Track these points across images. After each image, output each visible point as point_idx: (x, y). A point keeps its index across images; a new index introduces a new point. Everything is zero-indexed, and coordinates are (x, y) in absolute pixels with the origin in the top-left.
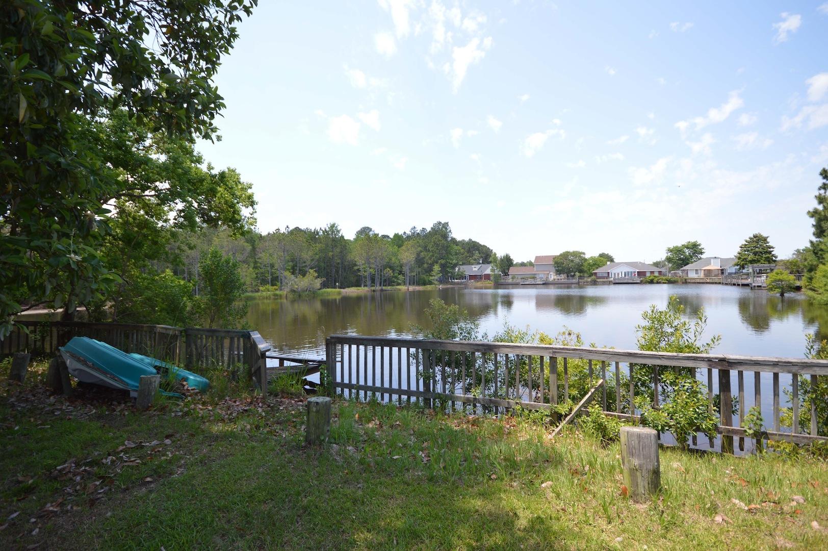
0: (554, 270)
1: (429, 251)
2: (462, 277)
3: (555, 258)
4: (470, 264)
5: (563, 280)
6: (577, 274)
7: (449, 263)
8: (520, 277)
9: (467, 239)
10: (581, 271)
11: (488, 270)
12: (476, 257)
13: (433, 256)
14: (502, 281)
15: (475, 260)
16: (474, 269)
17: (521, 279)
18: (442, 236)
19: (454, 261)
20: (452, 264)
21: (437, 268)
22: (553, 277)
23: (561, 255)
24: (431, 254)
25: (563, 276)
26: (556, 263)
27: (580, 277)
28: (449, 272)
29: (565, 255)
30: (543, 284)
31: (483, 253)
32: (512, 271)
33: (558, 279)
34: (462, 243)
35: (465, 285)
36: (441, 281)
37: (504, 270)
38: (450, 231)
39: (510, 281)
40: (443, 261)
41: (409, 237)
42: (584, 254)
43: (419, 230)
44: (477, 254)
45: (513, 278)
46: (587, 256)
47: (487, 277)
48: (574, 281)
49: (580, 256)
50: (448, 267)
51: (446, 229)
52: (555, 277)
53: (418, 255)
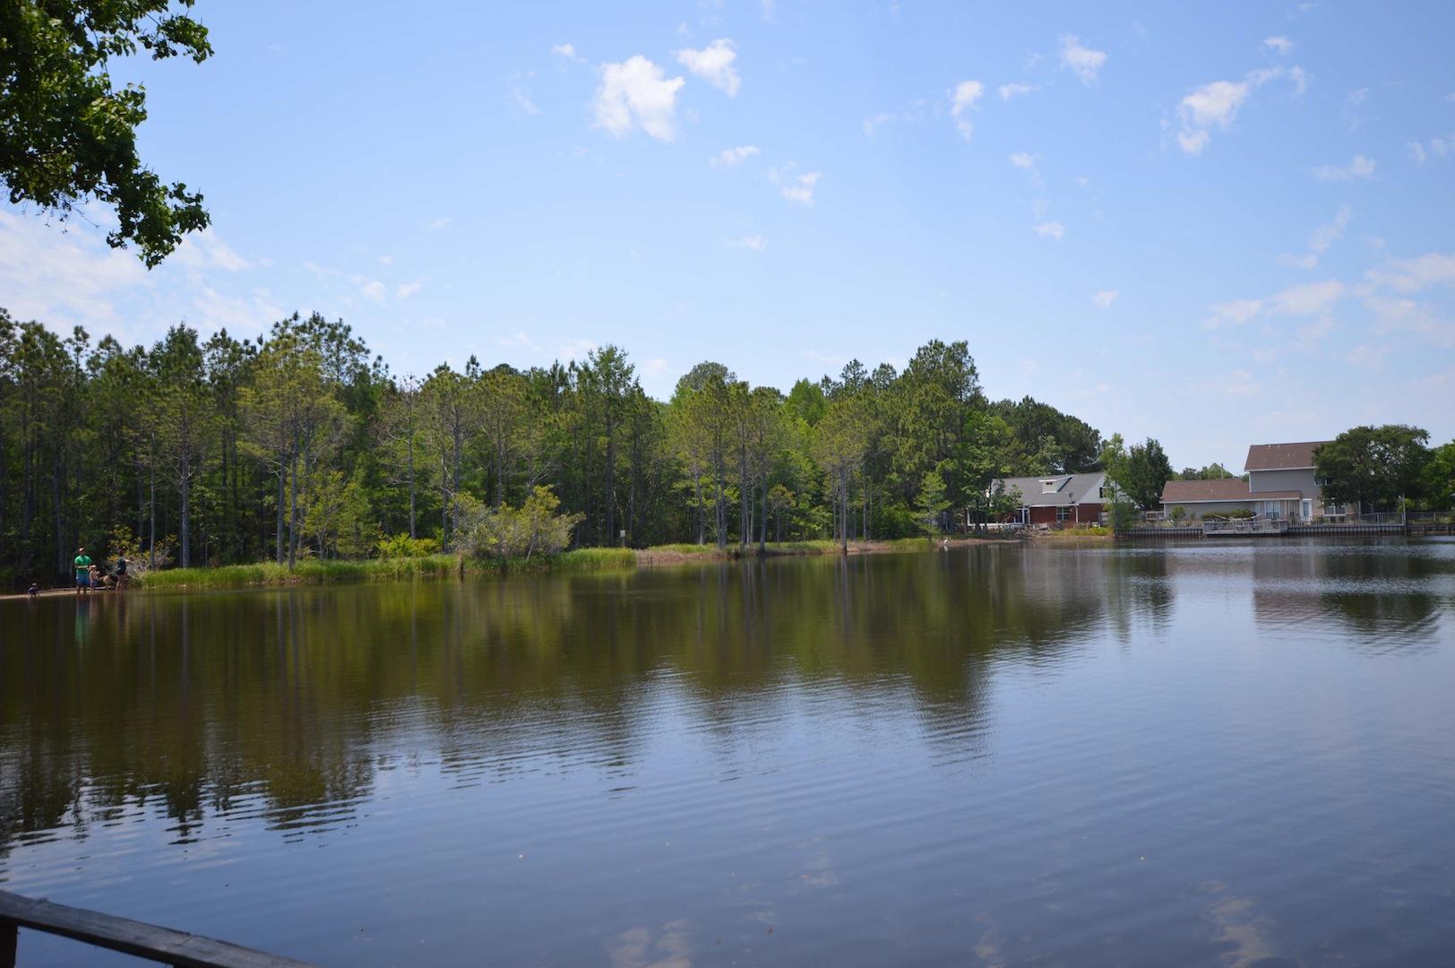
0: (1317, 488)
1: (905, 432)
2: (1009, 512)
3: (1319, 449)
4: (1027, 472)
5: (1351, 523)
6: (1403, 501)
7: (970, 470)
8: (1198, 515)
9: (1017, 399)
10: (1414, 493)
11: (1090, 490)
12: (1048, 455)
13: (918, 448)
14: (1140, 525)
15: (1044, 461)
16: (1047, 490)
17: (1205, 518)
18: (946, 385)
19: (986, 464)
20: (977, 472)
21: (933, 482)
22: (1311, 510)
23: (1342, 439)
24: (912, 441)
25: (1348, 509)
26: (1325, 465)
27: (1412, 513)
28: (969, 498)
29: (1358, 439)
30: (1283, 535)
31: (1068, 440)
32: (1170, 494)
33: (1333, 519)
34: (1005, 409)
35: (1021, 537)
36: (948, 526)
37: (1142, 491)
38: (973, 370)
39: (1169, 525)
40: (950, 465)
41: (838, 393)
42: (1424, 434)
43: (869, 368)
44: (1049, 446)
45: (1176, 517)
46: (1433, 444)
47: (1090, 513)
48: (1391, 523)
49: (1411, 444)
50: (966, 482)
51: (959, 363)
52: (1322, 513)
53: (874, 442)
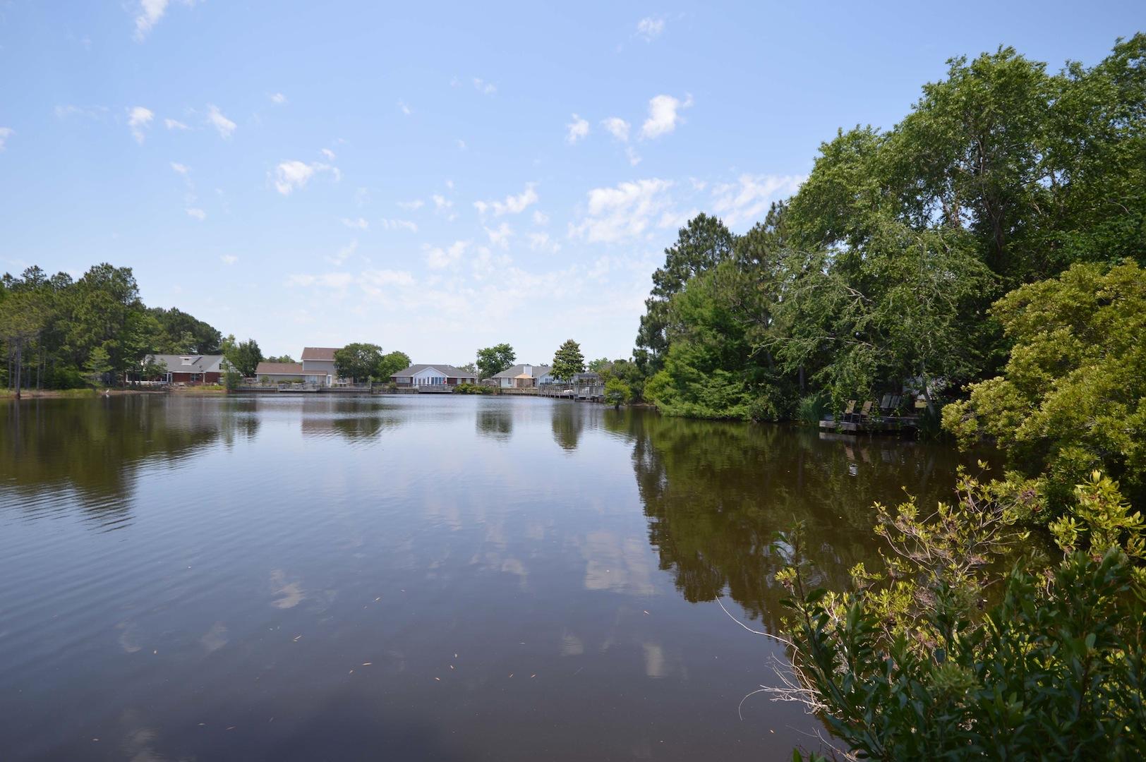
0: (334, 370)
1: (77, 319)
2: (158, 374)
3: (337, 351)
4: (172, 352)
5: (348, 387)
6: (371, 378)
7: (130, 347)
8: (276, 380)
9: (167, 308)
10: (375, 375)
11: (213, 364)
12: (187, 343)
13: (89, 330)
14: (243, 385)
15: (184, 346)
16: (185, 363)
17: (279, 382)
18: (113, 293)
19: (142, 345)
20: (135, 349)
21: (99, 354)
22: (332, 381)
23: (347, 348)
24: (83, 326)
25: (348, 381)
26: (339, 359)
27: (374, 383)
28: (128, 365)
29: (353, 349)
30: (318, 392)
31: (201, 336)
32: (261, 369)
33: (341, 385)
34: (158, 313)
35: (164, 390)
36: (109, 381)
37: (245, 367)
38: (135, 287)
39: (259, 385)
40: (114, 344)
41: (17, 286)
42: (380, 349)
43: (49, 272)
44: (188, 338)
45: (263, 381)
46: (383, 353)
47: (213, 377)
48: (365, 387)
49: (375, 352)
50: (127, 355)
51: (125, 281)
52: (336, 382)
53: (50, 324)
